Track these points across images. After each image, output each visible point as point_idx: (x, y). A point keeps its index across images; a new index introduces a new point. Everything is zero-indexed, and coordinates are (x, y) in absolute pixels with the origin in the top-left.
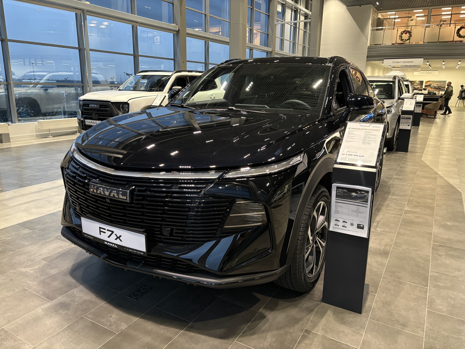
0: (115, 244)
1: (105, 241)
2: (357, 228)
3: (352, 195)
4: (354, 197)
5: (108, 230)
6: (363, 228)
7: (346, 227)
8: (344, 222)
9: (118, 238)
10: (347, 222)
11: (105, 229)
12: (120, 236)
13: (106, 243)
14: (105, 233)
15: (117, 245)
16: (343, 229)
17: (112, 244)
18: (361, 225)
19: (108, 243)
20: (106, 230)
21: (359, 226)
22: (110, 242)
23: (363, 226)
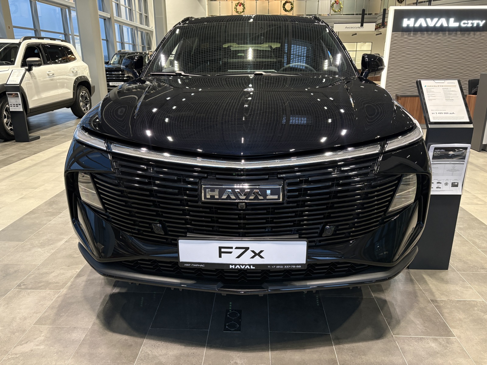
0: (250, 265)
1: (230, 264)
2: (452, 187)
3: (449, 155)
4: (450, 156)
5: (237, 248)
6: (457, 186)
7: (440, 188)
8: (438, 183)
9: (258, 254)
10: (441, 183)
11: (232, 248)
12: (261, 251)
13: (233, 267)
14: (231, 253)
15: (254, 265)
16: (437, 191)
17: (244, 266)
18: (455, 183)
19: (238, 266)
20: (234, 248)
21: (453, 185)
22: (239, 265)
23: (458, 183)
